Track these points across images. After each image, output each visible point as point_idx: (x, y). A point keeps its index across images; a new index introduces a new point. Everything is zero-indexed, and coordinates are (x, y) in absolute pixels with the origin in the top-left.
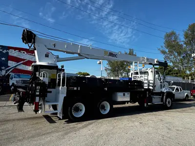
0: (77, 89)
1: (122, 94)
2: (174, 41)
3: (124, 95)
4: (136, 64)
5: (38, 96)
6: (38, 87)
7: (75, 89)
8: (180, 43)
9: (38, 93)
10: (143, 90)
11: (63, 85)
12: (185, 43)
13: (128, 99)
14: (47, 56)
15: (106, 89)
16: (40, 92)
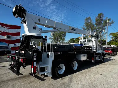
2: (90, 23)
3: (84, 56)
4: (84, 35)
5: (35, 61)
6: (35, 54)
7: (59, 53)
8: (93, 24)
10: (92, 52)
12: (96, 24)
14: (34, 28)
16: (37, 58)
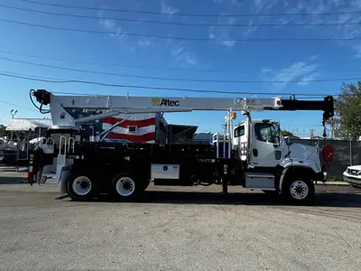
0: (80, 157)
1: (161, 167)
3: (165, 168)
6: (32, 156)
7: (77, 157)
9: (31, 162)
10: (213, 161)
11: (62, 153)
13: (176, 177)
15: (128, 158)
16: (34, 161)
